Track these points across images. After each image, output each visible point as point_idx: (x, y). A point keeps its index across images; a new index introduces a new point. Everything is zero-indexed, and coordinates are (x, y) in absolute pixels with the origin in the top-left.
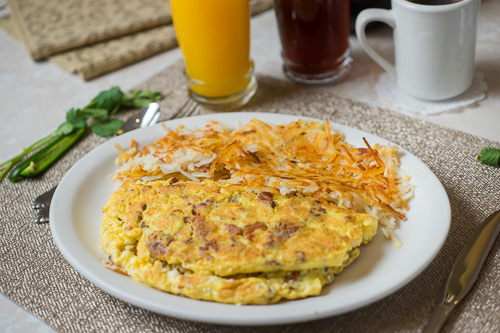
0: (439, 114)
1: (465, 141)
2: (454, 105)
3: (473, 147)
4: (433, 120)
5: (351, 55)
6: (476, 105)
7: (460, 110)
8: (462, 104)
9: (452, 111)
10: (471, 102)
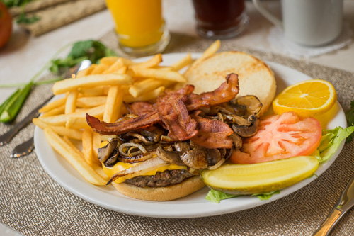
0: (318, 56)
1: (340, 75)
2: (329, 49)
3: (347, 80)
4: (315, 61)
5: (248, 15)
6: (346, 48)
7: (334, 52)
8: (336, 47)
9: (328, 53)
10: (342, 45)
